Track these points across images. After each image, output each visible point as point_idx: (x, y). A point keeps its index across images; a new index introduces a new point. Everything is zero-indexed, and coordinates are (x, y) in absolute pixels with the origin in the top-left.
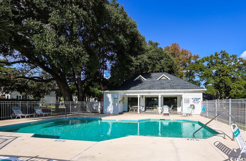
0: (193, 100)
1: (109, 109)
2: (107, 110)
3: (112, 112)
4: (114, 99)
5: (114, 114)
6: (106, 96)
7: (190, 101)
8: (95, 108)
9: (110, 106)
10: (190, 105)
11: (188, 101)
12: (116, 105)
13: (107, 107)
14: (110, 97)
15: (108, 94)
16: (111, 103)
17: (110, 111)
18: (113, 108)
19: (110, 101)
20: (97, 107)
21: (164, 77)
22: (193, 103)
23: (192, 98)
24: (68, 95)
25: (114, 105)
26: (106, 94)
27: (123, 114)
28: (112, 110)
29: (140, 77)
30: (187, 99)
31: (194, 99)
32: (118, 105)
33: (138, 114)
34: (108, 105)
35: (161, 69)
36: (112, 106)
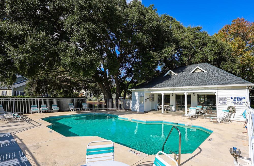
0: (232, 100)
1: (136, 107)
2: (134, 107)
3: (138, 111)
4: (141, 97)
5: (140, 113)
6: (133, 94)
7: (228, 101)
8: (127, 105)
9: (137, 104)
10: (227, 107)
11: (224, 101)
12: (142, 103)
13: (135, 104)
14: (137, 95)
15: (135, 92)
16: (138, 101)
17: (137, 109)
18: (139, 106)
19: (137, 99)
20: (129, 104)
21: (198, 69)
22: (232, 105)
23: (232, 96)
24: (107, 94)
25: (140, 103)
26: (133, 93)
27: (148, 113)
28: (139, 108)
29: (170, 72)
30: (223, 99)
31: (234, 99)
32: (143, 103)
33: (162, 114)
34: (135, 103)
35: (202, 59)
36: (139, 104)
